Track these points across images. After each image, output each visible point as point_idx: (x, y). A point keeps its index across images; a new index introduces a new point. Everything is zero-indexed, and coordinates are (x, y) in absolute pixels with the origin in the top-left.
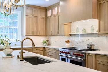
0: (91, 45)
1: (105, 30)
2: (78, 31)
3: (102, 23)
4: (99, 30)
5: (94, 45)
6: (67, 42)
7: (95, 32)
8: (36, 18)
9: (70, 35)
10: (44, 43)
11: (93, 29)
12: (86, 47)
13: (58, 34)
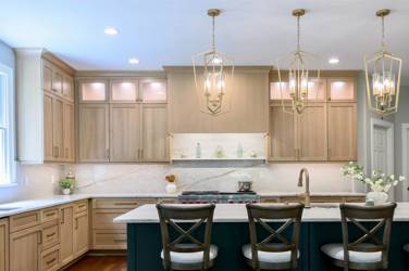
2: (199, 154)
6: (171, 179)
13: (140, 159)
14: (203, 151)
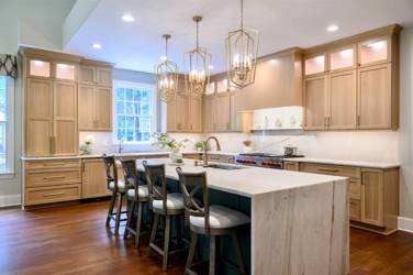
0: (291, 149)
1: (314, 125)
2: (267, 125)
3: (309, 112)
4: (305, 123)
5: (296, 149)
6: (247, 144)
7: (298, 126)
8: (186, 97)
9: (252, 131)
10: (198, 146)
11: (294, 122)
12: (282, 153)
13: (228, 129)
14: (270, 123)
